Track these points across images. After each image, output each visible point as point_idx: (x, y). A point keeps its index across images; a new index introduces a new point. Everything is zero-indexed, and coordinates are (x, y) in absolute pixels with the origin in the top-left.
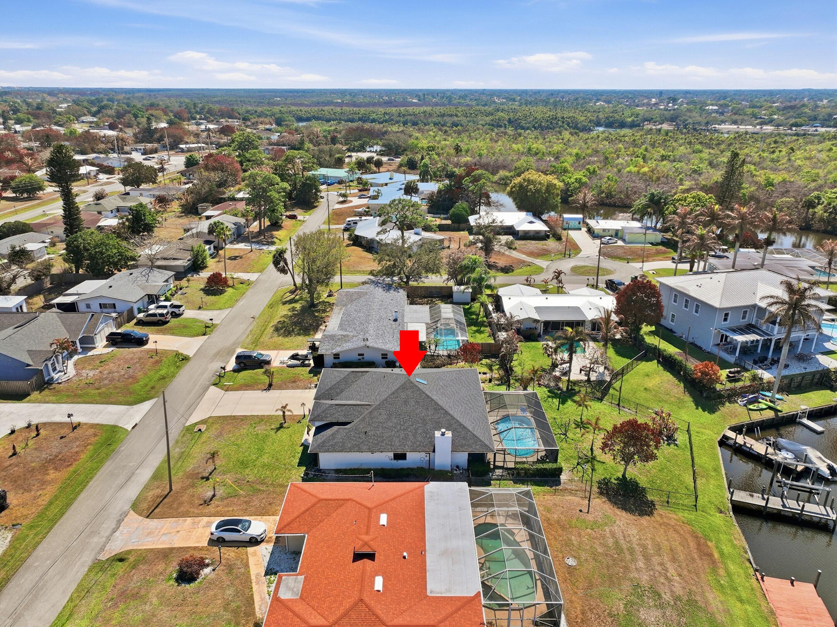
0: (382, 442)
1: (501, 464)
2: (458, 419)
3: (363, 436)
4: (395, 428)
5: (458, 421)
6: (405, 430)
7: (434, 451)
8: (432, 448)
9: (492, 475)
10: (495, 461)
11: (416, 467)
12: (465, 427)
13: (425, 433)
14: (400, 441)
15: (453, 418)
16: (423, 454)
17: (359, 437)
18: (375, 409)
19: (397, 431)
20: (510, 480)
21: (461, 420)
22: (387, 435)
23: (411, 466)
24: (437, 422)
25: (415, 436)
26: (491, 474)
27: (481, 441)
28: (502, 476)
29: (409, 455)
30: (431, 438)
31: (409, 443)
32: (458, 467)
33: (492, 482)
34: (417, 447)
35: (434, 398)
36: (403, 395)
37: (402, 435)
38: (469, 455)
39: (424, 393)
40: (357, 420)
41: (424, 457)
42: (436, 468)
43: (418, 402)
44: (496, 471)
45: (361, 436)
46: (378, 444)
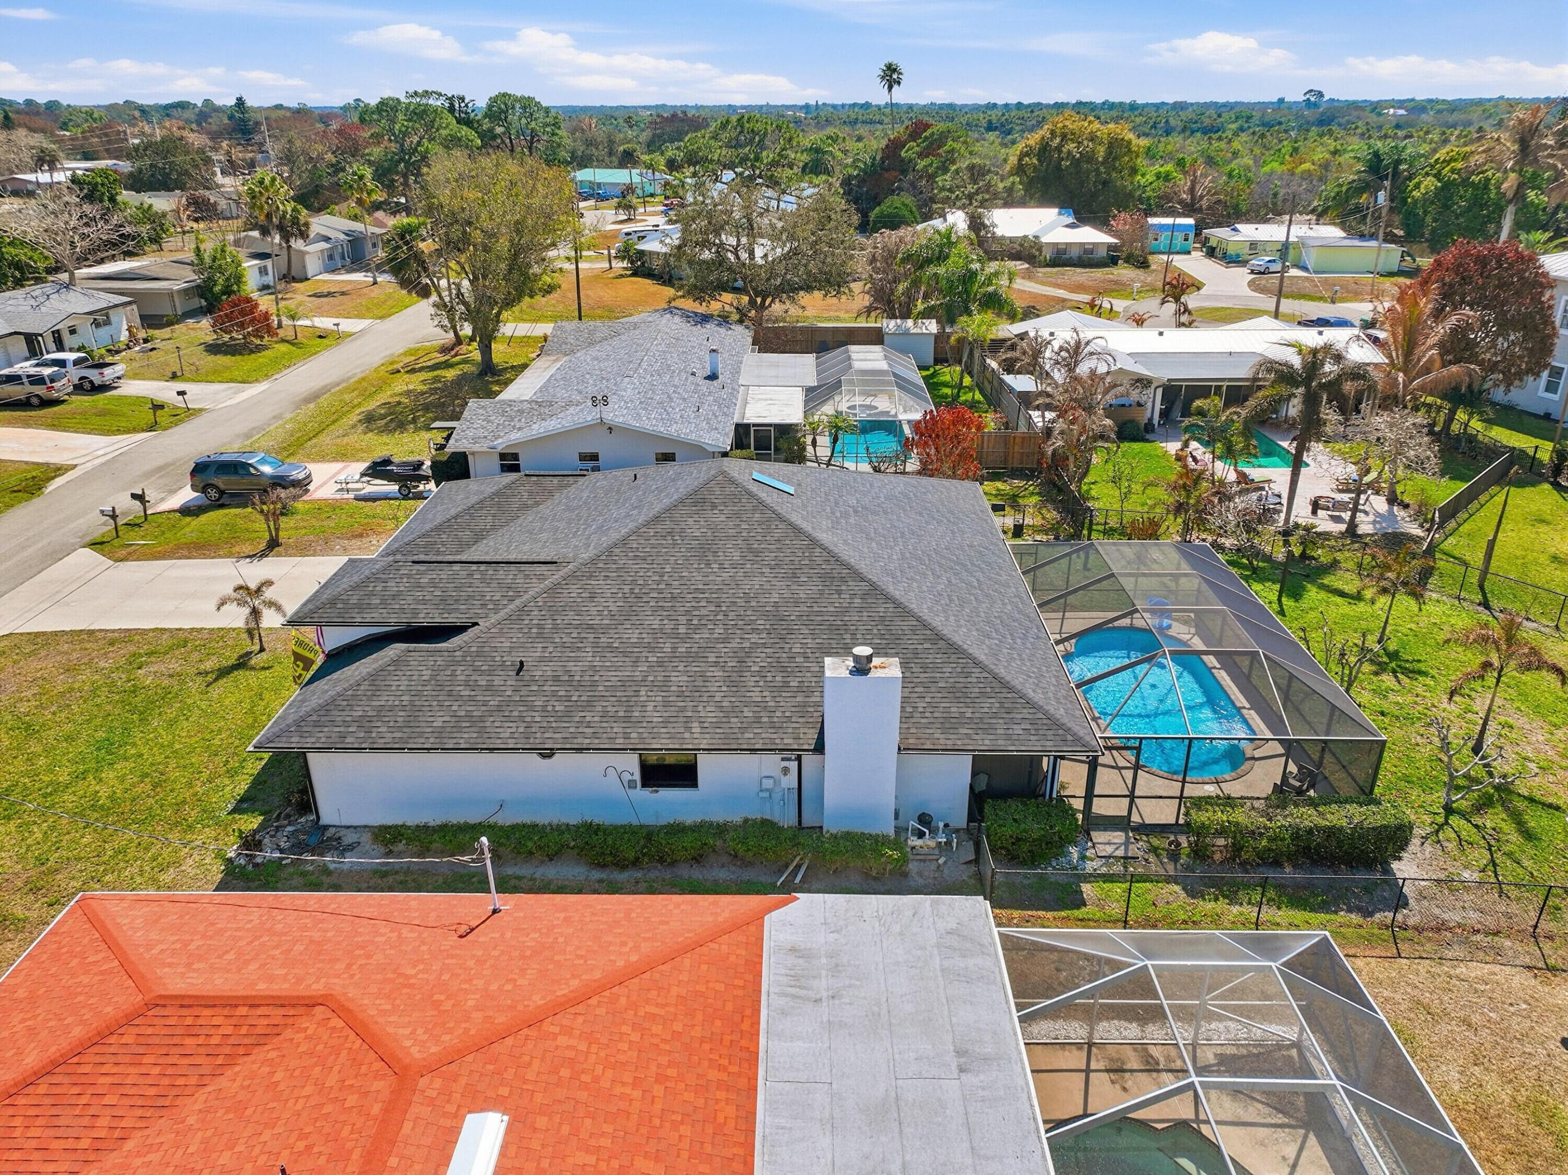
0: (590, 704)
1: (1117, 808)
2: (926, 614)
3: (505, 681)
4: (652, 649)
5: (925, 625)
6: (691, 657)
7: (819, 748)
8: (813, 735)
9: (1083, 858)
10: (1089, 795)
11: (737, 819)
12: (954, 649)
13: (783, 669)
14: (666, 704)
15: (903, 611)
16: (772, 763)
17: (489, 688)
18: (573, 575)
19: (660, 663)
20: (1169, 880)
21: (937, 622)
22: (614, 677)
23: (718, 816)
24: (833, 628)
25: (734, 684)
26: (1074, 852)
27: (1030, 704)
28: (1127, 859)
29: (707, 766)
30: (808, 692)
31: (710, 714)
32: (924, 819)
33: (1086, 888)
34: (743, 730)
35: (825, 537)
36: (695, 527)
37: (679, 679)
38: (980, 765)
39: (780, 518)
40: (494, 619)
41: (777, 773)
42: (831, 826)
43: (756, 553)
44: (1098, 836)
45: (497, 681)
46: (568, 714)
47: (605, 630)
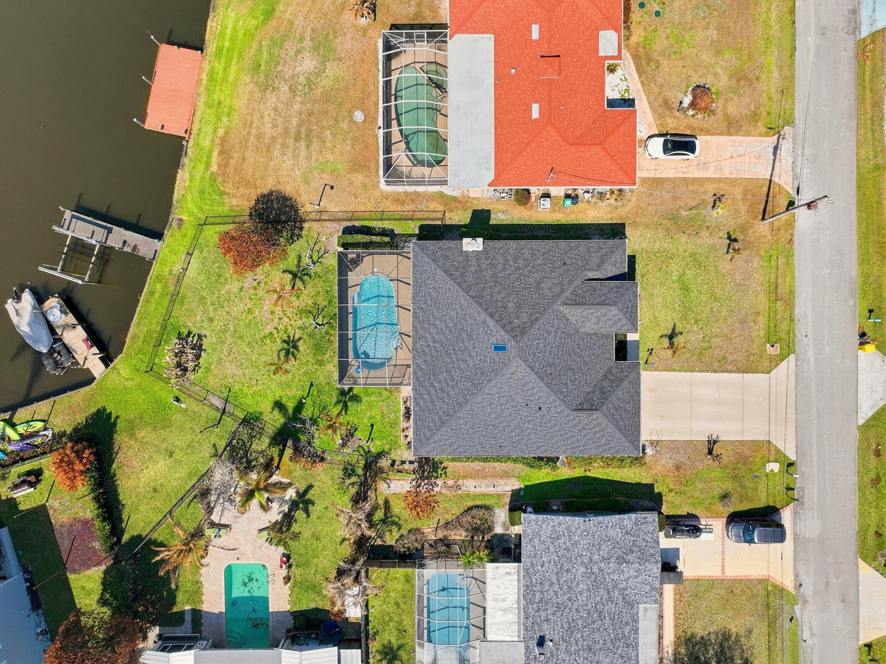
0: (544, 253)
4: (530, 271)
6: (518, 268)
17: (571, 259)
18: (557, 297)
19: (527, 266)
25: (506, 260)
36: (524, 317)
37: (521, 261)
43: (503, 307)
45: (570, 261)
46: (549, 251)
47: (544, 278)
